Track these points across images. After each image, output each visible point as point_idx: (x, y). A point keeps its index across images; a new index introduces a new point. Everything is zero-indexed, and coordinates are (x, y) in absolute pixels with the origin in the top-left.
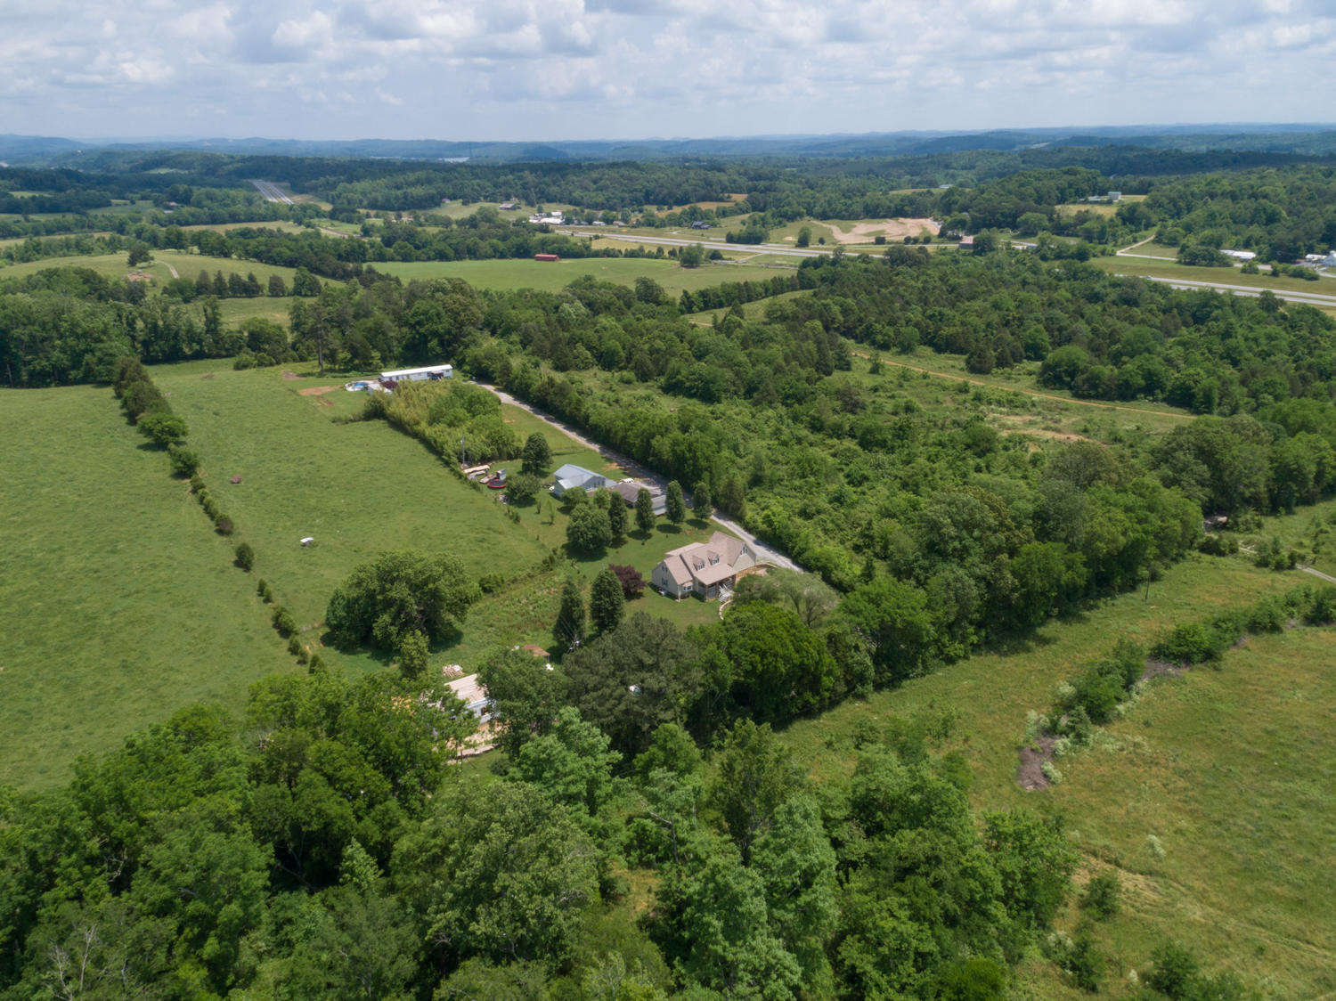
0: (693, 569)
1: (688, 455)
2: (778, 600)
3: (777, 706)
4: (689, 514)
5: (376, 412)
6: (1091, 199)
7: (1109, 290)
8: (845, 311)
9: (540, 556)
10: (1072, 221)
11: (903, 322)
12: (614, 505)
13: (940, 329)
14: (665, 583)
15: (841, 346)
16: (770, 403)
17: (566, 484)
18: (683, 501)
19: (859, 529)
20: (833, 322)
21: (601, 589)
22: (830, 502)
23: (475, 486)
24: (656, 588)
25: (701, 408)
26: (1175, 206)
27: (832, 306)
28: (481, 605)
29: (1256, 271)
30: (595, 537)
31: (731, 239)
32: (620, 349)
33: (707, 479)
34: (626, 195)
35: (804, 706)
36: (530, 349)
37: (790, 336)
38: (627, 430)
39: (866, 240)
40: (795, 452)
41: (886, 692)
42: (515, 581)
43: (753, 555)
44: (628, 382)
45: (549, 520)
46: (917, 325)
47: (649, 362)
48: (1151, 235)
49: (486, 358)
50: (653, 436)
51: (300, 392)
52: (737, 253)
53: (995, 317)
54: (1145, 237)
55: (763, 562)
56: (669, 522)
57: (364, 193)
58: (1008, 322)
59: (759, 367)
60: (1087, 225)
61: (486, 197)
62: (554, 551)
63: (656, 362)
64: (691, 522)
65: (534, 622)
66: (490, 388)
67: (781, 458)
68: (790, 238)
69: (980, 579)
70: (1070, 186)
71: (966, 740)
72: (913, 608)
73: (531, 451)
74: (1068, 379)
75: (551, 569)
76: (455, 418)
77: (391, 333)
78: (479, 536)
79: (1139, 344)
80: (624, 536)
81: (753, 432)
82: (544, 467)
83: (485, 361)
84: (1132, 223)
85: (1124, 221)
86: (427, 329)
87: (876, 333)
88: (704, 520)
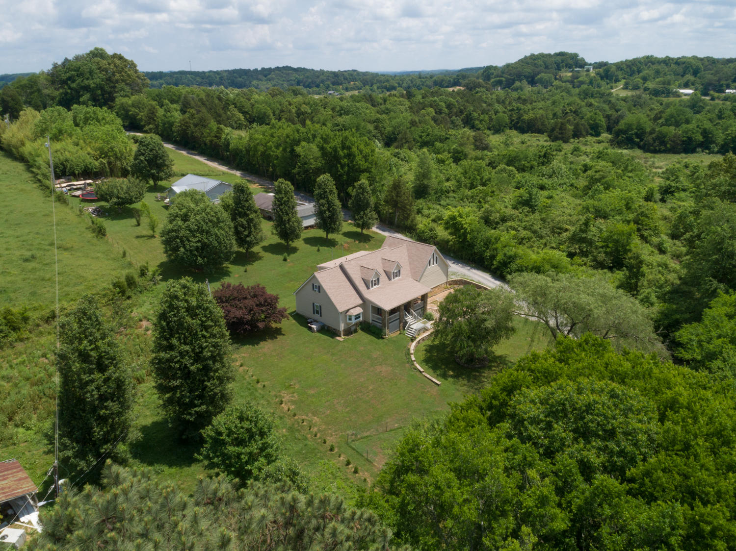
0: (362, 287)
4: (346, 226)
6: (576, 69)
8: (449, 106)
10: (570, 79)
11: (493, 113)
13: (522, 115)
14: (318, 311)
16: (409, 149)
17: (179, 189)
20: (440, 113)
22: (516, 208)
23: (61, 199)
24: (302, 320)
26: (630, 69)
27: (439, 102)
32: (270, 112)
45: (151, 232)
46: (504, 113)
48: (620, 85)
49: (133, 105)
50: (297, 142)
53: (558, 110)
54: (617, 87)
55: (455, 278)
56: (321, 233)
58: (567, 114)
59: (397, 121)
60: (580, 79)
62: (141, 273)
63: (303, 122)
64: (349, 235)
70: (563, 62)
73: (142, 158)
74: (637, 140)
75: (129, 298)
76: (60, 132)
77: (45, 91)
78: (28, 254)
79: (681, 116)
80: (256, 249)
81: (402, 160)
82: (161, 179)
83: (133, 109)
84: (607, 79)
85: (602, 78)
86: (79, 84)
87: (475, 119)
88: (365, 232)
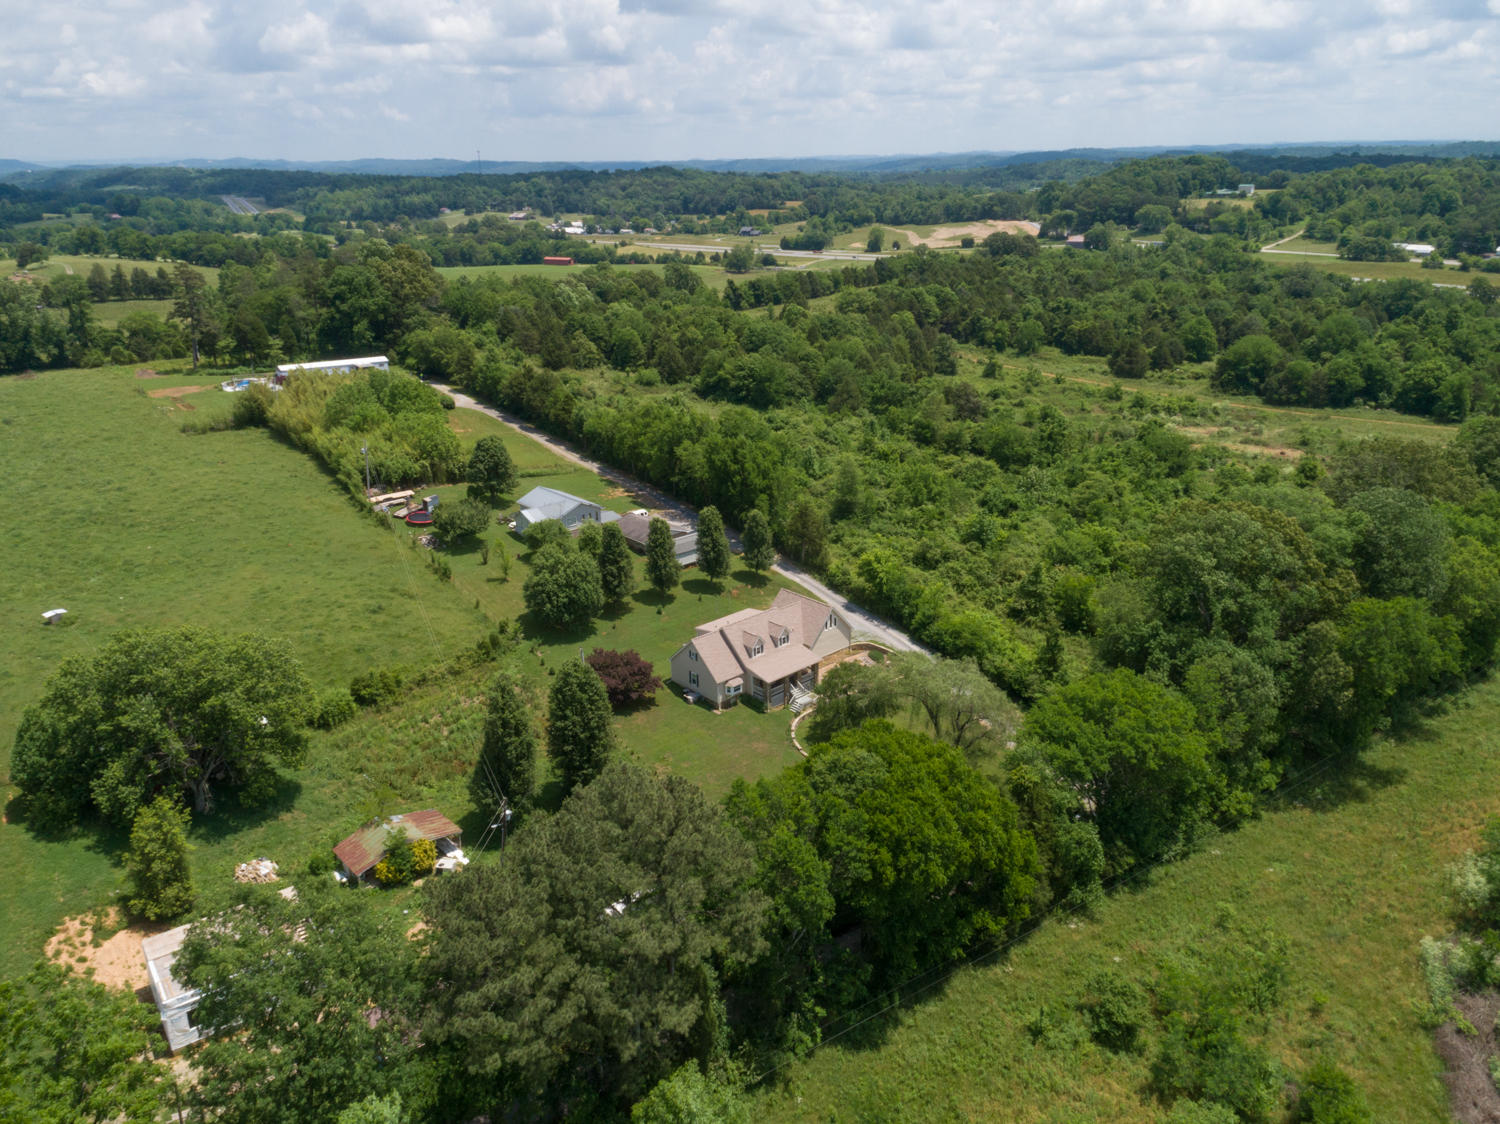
0: (743, 655)
1: (734, 467)
2: (896, 708)
3: (922, 945)
4: (736, 563)
5: (251, 416)
6: (1219, 192)
7: (1273, 282)
8: (943, 302)
9: (474, 635)
10: (1202, 214)
11: (1020, 315)
12: (607, 547)
13: (1070, 322)
14: (695, 681)
15: (942, 342)
16: (853, 409)
17: (533, 516)
18: (725, 540)
19: (1017, 584)
20: (927, 316)
21: (565, 699)
22: (964, 542)
23: (383, 522)
24: (678, 689)
25: (754, 415)
26: (1324, 196)
27: (926, 296)
28: (349, 729)
29: (1440, 266)
30: (572, 601)
31: (786, 245)
32: (637, 339)
33: (765, 505)
34: (661, 203)
35: (973, 940)
36: (510, 341)
37: (873, 328)
38: (637, 436)
39: (951, 244)
40: (898, 472)
41: (1123, 895)
42: (422, 681)
43: (846, 629)
44: (649, 384)
45: (502, 575)
46: (1039, 317)
47: (678, 356)
48: (1300, 229)
49: (436, 344)
50: (679, 442)
51: (150, 394)
52: (794, 259)
53: (1140, 309)
54: (1292, 232)
55: (862, 641)
56: (703, 576)
57: (347, 203)
58: (1156, 316)
59: (835, 361)
60: (1221, 218)
61: (493, 207)
62: (502, 630)
63: (689, 357)
64: (739, 576)
65: (445, 760)
66: (443, 389)
67: (879, 478)
68: (858, 245)
69: (1280, 667)
70: (1195, 176)
71: (1315, 1011)
72: (1176, 729)
73: (481, 467)
74: (1255, 380)
75: (494, 659)
76: (365, 419)
77: (300, 314)
78: (373, 603)
79: (1344, 335)
80: (626, 599)
81: (832, 443)
82: (502, 491)
83: (437, 350)
84: (1275, 216)
85: (1266, 214)
86: (352, 305)
87: (986, 329)
88: (761, 572)
